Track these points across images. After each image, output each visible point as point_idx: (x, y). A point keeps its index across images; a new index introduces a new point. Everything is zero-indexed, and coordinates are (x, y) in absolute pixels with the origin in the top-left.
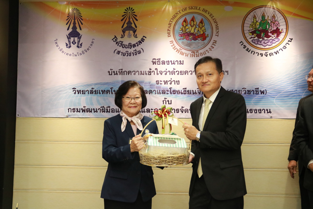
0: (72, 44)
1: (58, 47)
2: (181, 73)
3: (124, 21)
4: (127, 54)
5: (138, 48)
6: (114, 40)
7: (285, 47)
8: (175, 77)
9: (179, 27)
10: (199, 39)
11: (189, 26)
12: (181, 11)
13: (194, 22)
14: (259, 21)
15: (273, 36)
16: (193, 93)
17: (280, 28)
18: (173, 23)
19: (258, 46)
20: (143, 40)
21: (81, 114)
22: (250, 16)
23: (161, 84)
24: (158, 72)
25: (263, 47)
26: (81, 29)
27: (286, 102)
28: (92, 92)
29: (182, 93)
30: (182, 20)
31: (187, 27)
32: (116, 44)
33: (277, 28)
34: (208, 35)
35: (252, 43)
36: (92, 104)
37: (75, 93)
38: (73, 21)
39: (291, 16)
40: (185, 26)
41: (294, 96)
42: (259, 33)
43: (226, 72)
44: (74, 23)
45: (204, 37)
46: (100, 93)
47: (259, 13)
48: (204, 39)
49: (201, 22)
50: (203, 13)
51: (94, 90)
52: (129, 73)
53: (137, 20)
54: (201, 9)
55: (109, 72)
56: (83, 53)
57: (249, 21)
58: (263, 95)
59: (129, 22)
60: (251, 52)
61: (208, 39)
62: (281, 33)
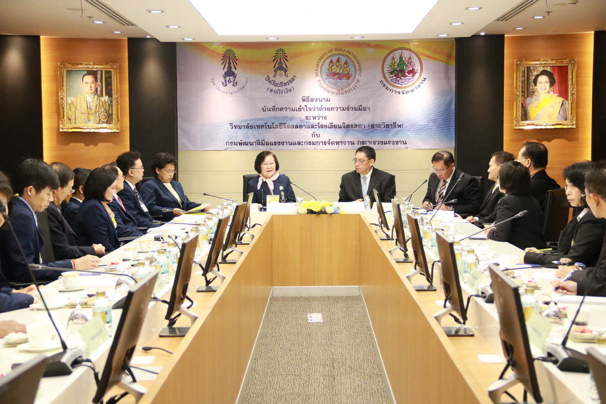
0: (227, 83)
1: (215, 86)
2: (328, 109)
3: (275, 62)
4: (279, 92)
5: (289, 87)
6: (267, 79)
7: (419, 86)
8: (323, 113)
9: (326, 67)
10: (344, 78)
11: (335, 66)
12: (328, 53)
13: (339, 62)
14: (397, 62)
15: (409, 76)
16: (339, 128)
17: (416, 68)
18: (321, 64)
19: (396, 85)
20: (293, 79)
21: (238, 147)
22: (390, 58)
23: (310, 119)
24: (308, 109)
25: (401, 86)
26: (235, 69)
27: (420, 134)
28: (247, 127)
29: (329, 128)
30: (328, 61)
31: (333, 68)
32: (269, 82)
33: (413, 68)
34: (352, 75)
35: (391, 82)
36: (248, 138)
37: (232, 128)
38: (228, 61)
39: (425, 58)
40: (331, 66)
41: (426, 129)
42: (397, 73)
43: (368, 108)
44: (229, 63)
45: (348, 76)
46: (255, 128)
47: (397, 54)
48: (349, 78)
49: (346, 63)
50: (348, 54)
51: (249, 125)
52: (281, 109)
53: (287, 61)
54: (346, 50)
55: (263, 109)
56: (239, 91)
57: (388, 62)
58: (400, 128)
59: (280, 62)
60: (389, 90)
61: (351, 78)
62: (416, 73)
